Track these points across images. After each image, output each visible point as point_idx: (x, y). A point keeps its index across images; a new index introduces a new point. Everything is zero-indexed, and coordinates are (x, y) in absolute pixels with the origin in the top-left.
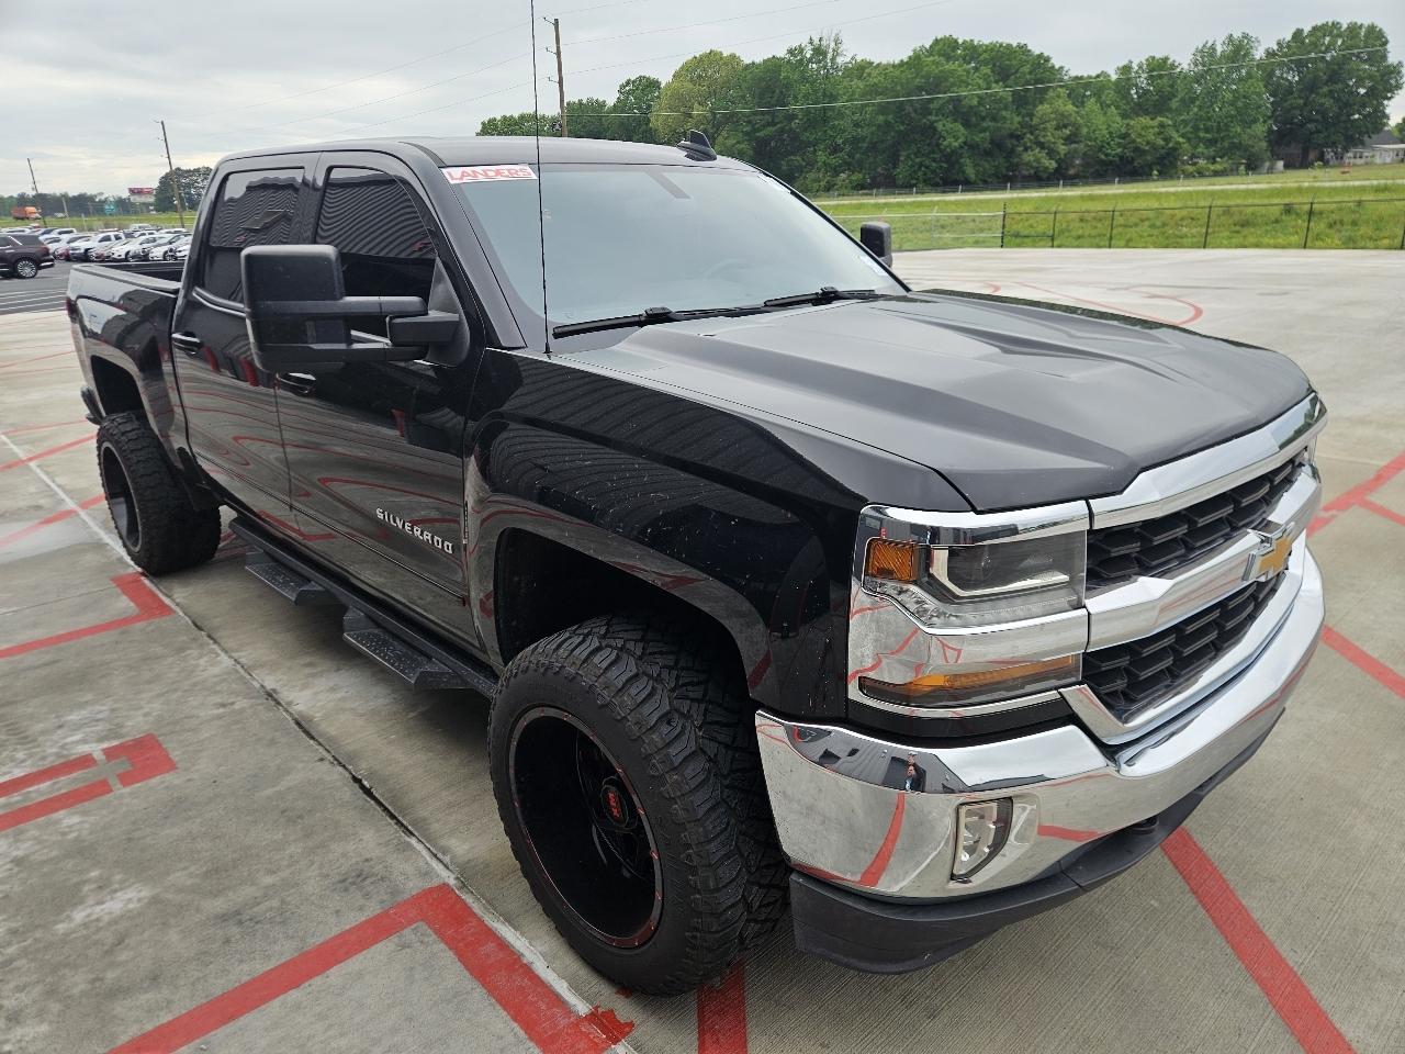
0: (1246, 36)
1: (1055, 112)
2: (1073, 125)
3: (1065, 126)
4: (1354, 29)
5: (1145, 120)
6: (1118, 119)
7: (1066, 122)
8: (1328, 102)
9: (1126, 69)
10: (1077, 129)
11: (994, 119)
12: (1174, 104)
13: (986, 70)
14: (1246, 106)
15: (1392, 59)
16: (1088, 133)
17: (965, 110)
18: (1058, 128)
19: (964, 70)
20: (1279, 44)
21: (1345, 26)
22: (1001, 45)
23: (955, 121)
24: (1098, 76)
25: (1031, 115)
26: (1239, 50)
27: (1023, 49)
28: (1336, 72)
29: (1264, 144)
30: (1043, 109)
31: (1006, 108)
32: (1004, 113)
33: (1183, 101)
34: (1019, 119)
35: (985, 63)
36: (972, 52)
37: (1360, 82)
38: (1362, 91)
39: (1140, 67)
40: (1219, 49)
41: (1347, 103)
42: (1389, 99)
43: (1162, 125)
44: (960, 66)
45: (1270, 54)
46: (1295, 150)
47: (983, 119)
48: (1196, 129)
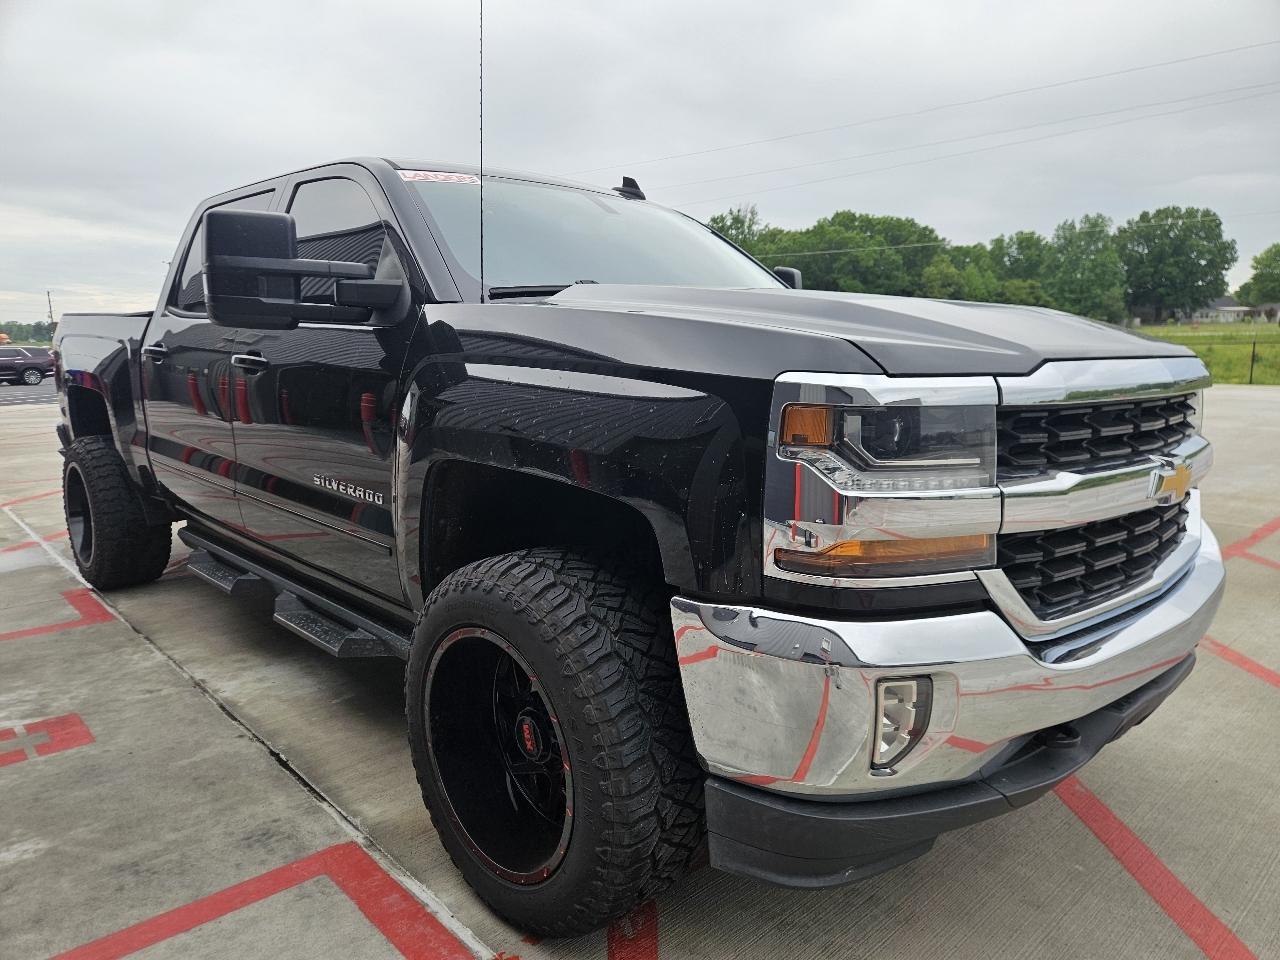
0: (1100, 216)
1: (941, 273)
2: (957, 284)
3: (950, 285)
4: (1191, 213)
5: (1018, 282)
6: (995, 280)
7: (950, 282)
8: (1175, 271)
9: (999, 242)
10: (960, 288)
11: (888, 278)
12: (1042, 269)
13: (881, 238)
14: (1104, 273)
15: (1227, 237)
16: (969, 291)
17: (863, 270)
18: (943, 286)
19: (861, 238)
20: (1129, 223)
21: (1183, 211)
22: (892, 219)
23: (854, 278)
24: (975, 247)
25: (920, 275)
26: (1094, 228)
27: (911, 223)
28: (1179, 247)
29: (1122, 304)
30: (930, 270)
31: (898, 269)
32: (896, 273)
33: (1049, 267)
34: (910, 278)
35: (880, 232)
36: (867, 223)
37: (1201, 255)
38: (1203, 262)
39: (1011, 239)
40: (1078, 226)
41: (1192, 272)
42: (1227, 269)
43: (1032, 287)
44: (857, 234)
45: (1122, 231)
46: (1149, 309)
47: (879, 277)
48: (1062, 291)
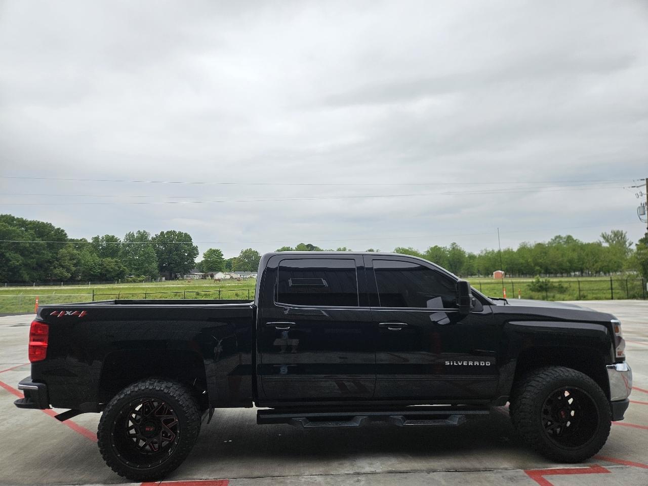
0: (144, 232)
1: (69, 253)
2: (77, 259)
3: (74, 259)
4: (180, 233)
5: (109, 259)
6: (97, 258)
7: (74, 257)
8: (176, 257)
9: (96, 239)
10: (79, 261)
11: (38, 253)
12: (120, 253)
13: (32, 232)
14: (148, 257)
15: (194, 245)
16: (85, 263)
17: (22, 248)
18: (70, 260)
19: (20, 231)
20: (156, 235)
21: (177, 232)
22: (39, 222)
23: (16, 253)
24: (81, 240)
25: (57, 253)
26: (143, 236)
27: (50, 226)
28: (177, 247)
29: (157, 271)
30: (63, 251)
31: (44, 249)
32: (43, 252)
33: (123, 252)
34: (51, 254)
35: (31, 229)
36: (22, 223)
37: (185, 251)
38: (186, 254)
39: (103, 238)
40: (136, 235)
41: (183, 258)
42: (195, 258)
43: (116, 262)
44: (17, 228)
45: (153, 239)
46: (167, 273)
47: (32, 253)
48: (130, 264)
